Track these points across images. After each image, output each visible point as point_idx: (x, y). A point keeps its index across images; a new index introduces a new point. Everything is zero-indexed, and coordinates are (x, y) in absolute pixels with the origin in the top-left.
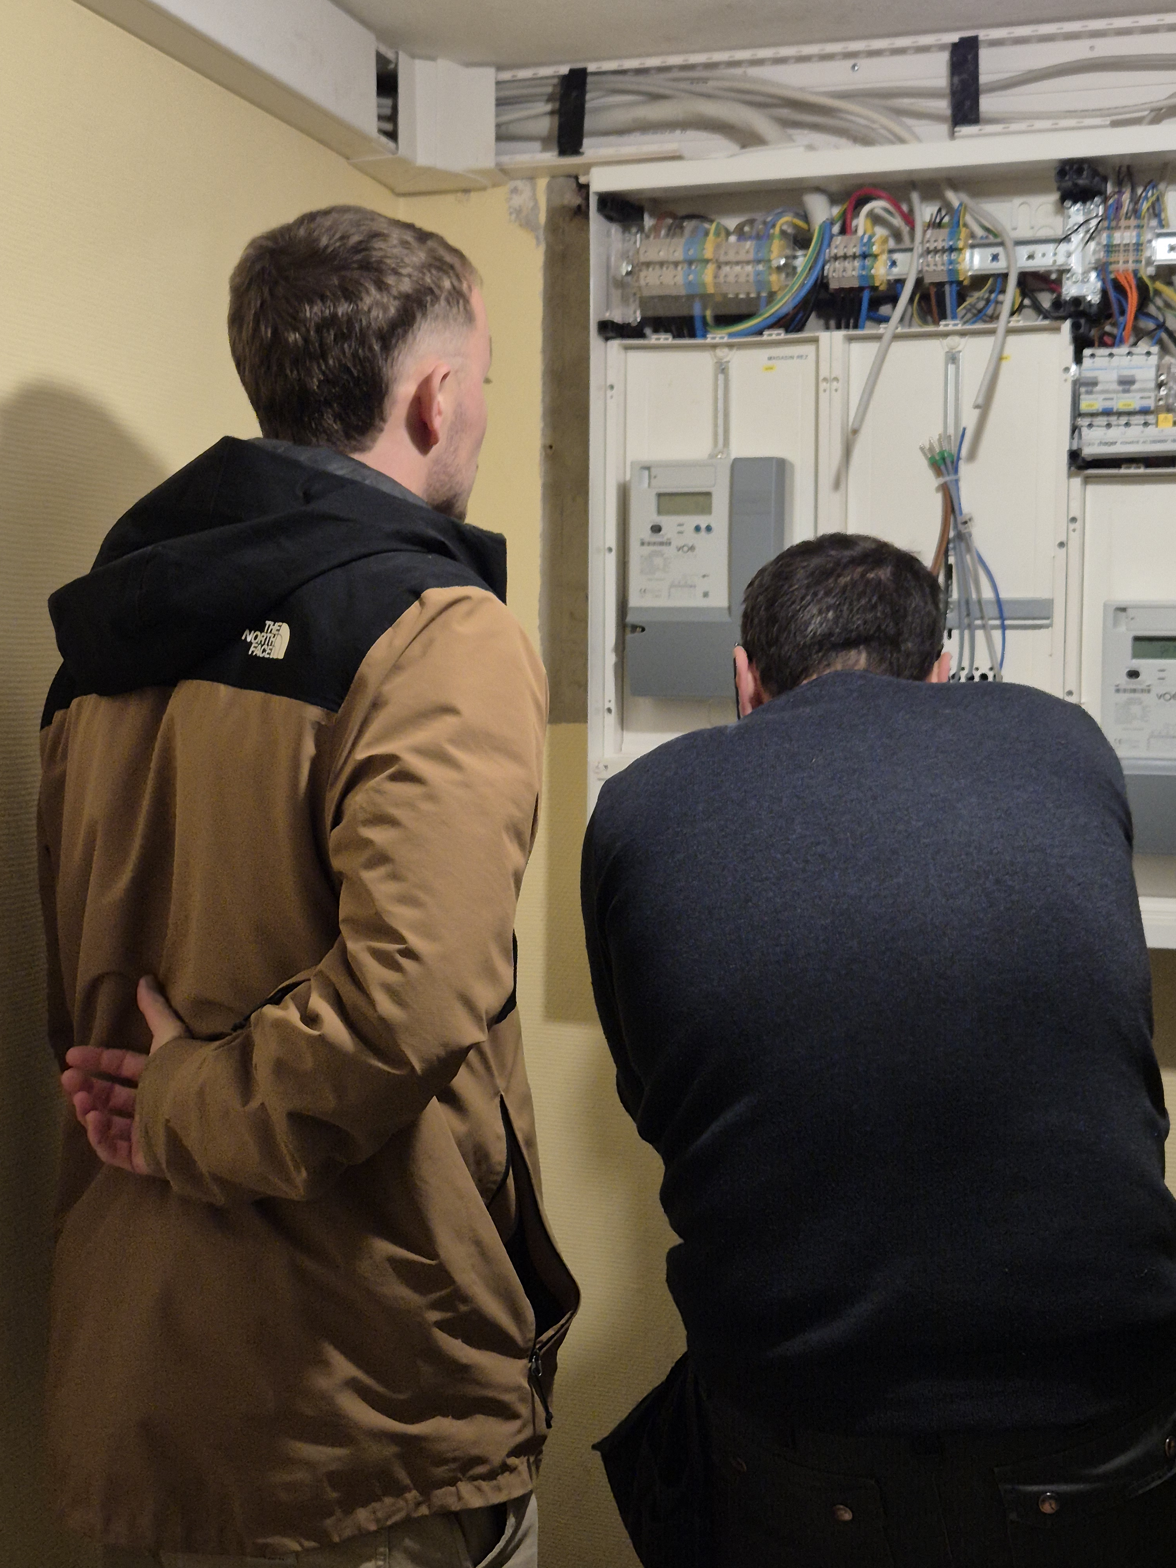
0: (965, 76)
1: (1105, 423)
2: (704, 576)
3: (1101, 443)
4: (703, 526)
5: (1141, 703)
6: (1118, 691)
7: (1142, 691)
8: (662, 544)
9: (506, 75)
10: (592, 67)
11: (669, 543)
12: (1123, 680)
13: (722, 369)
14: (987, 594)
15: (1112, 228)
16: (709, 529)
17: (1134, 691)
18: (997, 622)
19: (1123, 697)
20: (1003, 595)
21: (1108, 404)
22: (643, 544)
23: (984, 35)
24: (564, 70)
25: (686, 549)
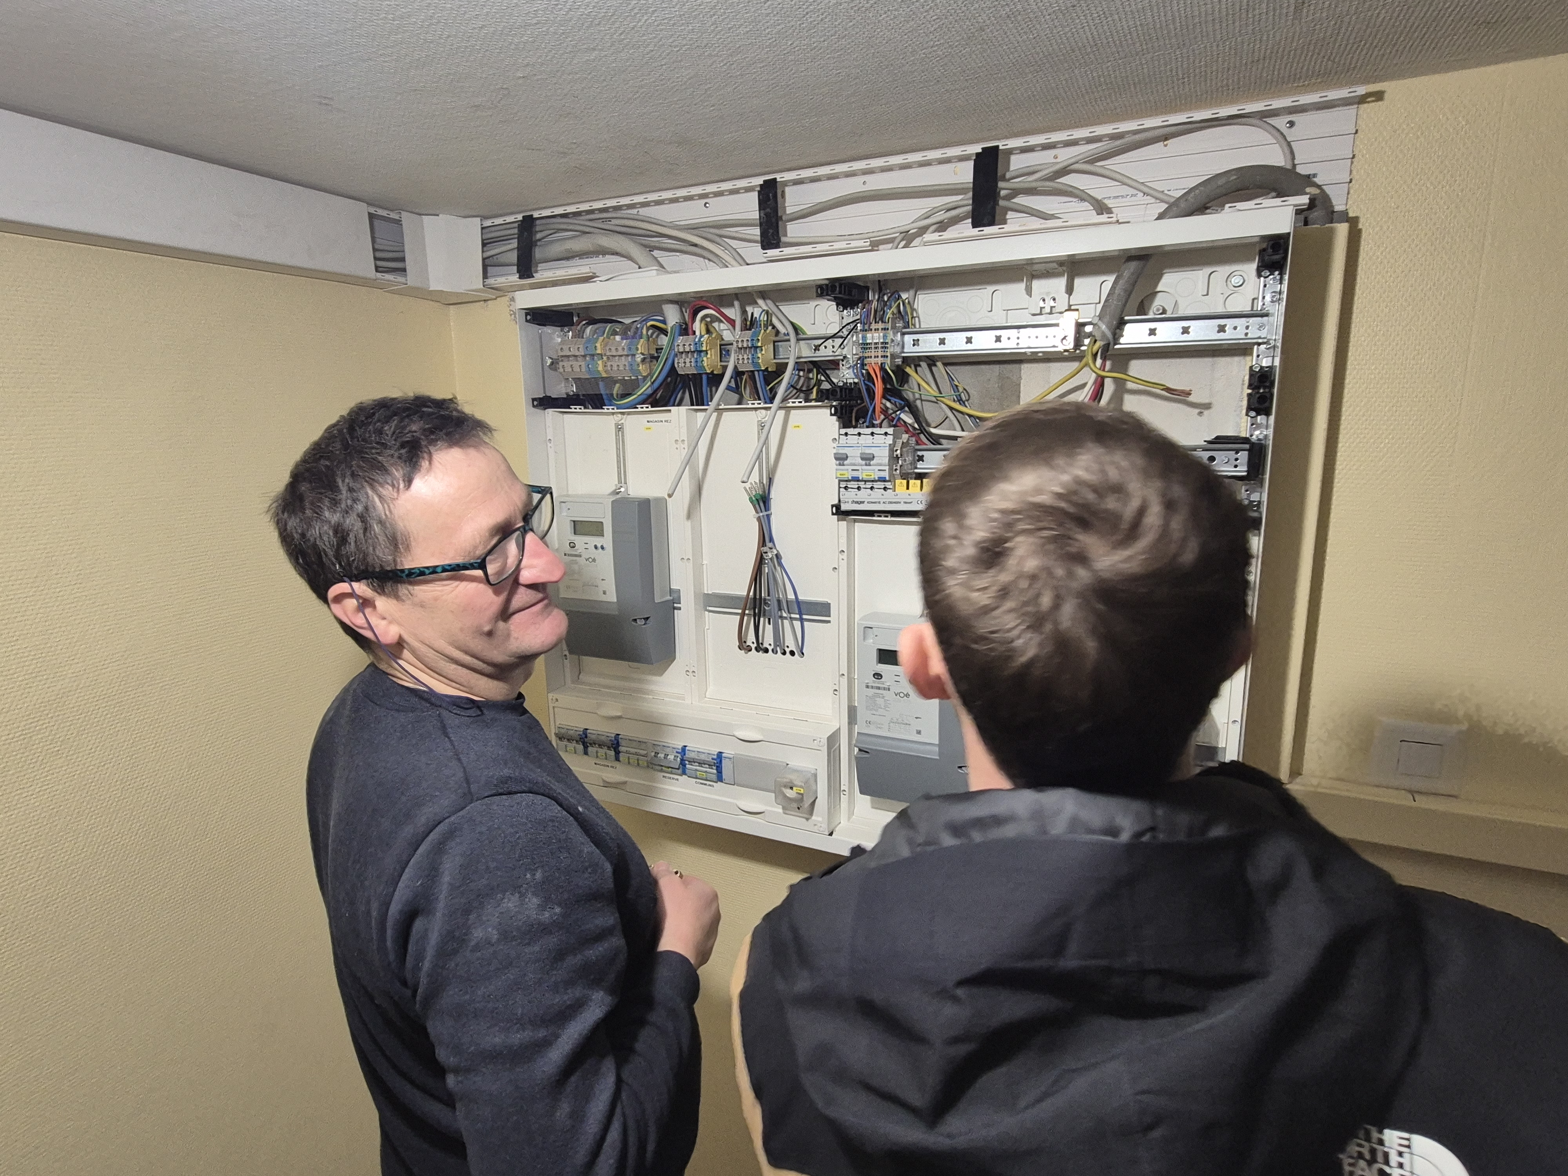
0: (768, 210)
1: (856, 486)
2: (603, 580)
3: (853, 502)
4: (599, 546)
5: (883, 697)
6: (867, 687)
7: (884, 689)
8: (576, 556)
9: (488, 223)
10: (536, 215)
11: (580, 556)
12: (871, 680)
13: (619, 428)
14: (791, 596)
15: (866, 331)
16: (602, 548)
17: (879, 688)
18: (798, 616)
19: (871, 692)
20: (800, 598)
21: (855, 474)
22: (565, 555)
23: (779, 177)
24: (520, 217)
25: (590, 560)
